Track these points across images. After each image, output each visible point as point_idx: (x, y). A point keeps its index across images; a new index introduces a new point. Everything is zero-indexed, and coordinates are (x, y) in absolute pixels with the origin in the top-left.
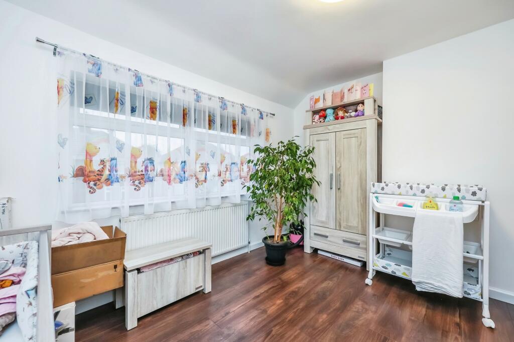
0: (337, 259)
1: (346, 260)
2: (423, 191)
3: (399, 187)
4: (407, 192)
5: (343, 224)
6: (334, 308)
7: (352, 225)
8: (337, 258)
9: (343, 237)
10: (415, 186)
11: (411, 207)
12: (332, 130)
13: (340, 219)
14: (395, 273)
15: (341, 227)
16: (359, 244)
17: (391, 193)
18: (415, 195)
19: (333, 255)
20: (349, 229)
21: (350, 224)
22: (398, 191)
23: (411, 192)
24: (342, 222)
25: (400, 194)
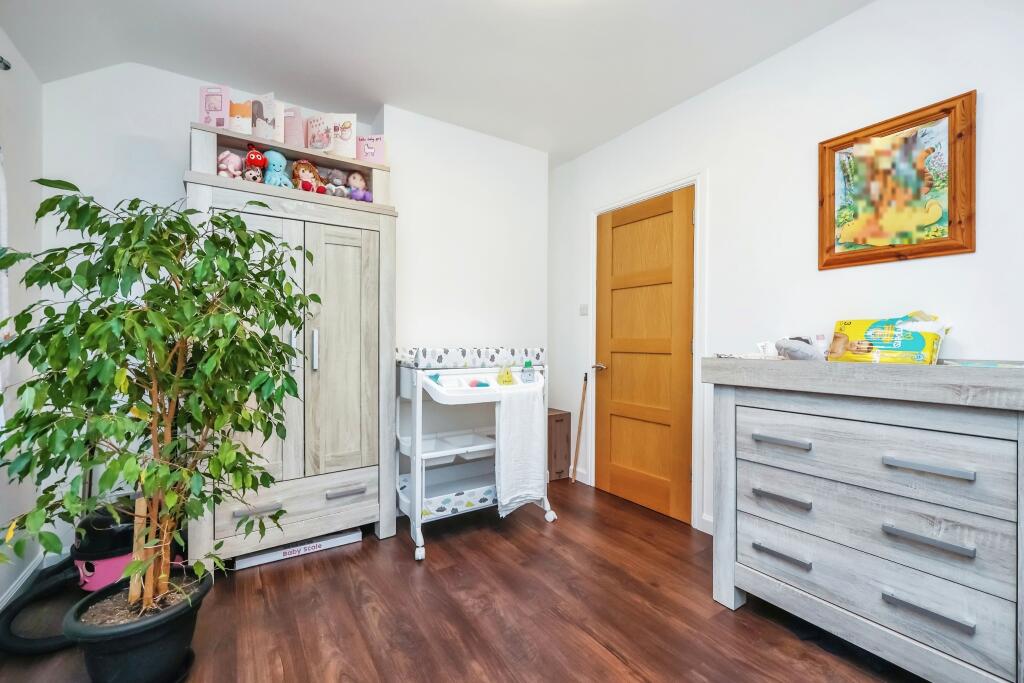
0: (302, 552)
1: (326, 544)
2: (492, 359)
3: (464, 353)
4: (474, 361)
5: (325, 456)
6: (458, 637)
7: (346, 452)
8: (302, 550)
9: (325, 490)
10: (483, 351)
11: (487, 385)
12: (292, 212)
13: (317, 448)
14: (456, 510)
15: (318, 467)
16: (362, 491)
17: (452, 365)
18: (483, 366)
19: (287, 550)
20: (340, 464)
21: (340, 453)
22: (462, 361)
23: (479, 362)
24: (321, 454)
25: (465, 367)
